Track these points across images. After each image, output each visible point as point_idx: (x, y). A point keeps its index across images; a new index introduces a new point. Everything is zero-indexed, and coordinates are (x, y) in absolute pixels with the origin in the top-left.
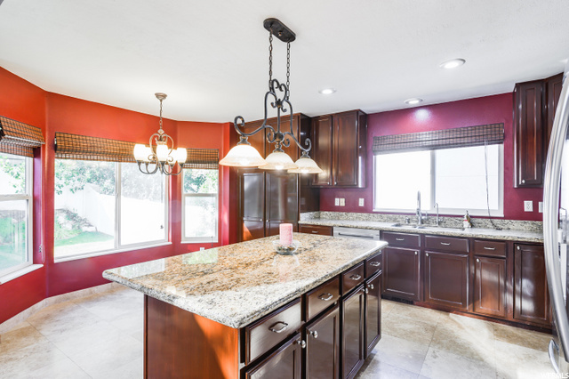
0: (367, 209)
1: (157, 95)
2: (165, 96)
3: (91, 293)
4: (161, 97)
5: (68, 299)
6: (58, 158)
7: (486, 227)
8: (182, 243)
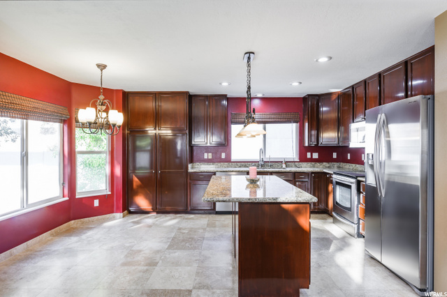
0: (228, 160)
1: (98, 66)
2: (105, 67)
4: (102, 67)
7: (292, 167)
8: (77, 197)
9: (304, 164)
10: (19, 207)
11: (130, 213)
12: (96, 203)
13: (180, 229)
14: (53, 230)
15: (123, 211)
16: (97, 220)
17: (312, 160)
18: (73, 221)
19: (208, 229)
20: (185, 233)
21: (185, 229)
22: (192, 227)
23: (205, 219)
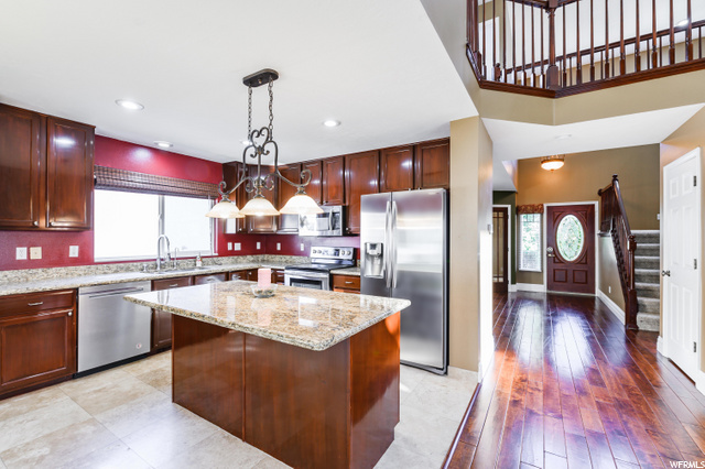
9: (225, 259)
17: (233, 253)
19: (99, 417)
20: (42, 458)
21: (27, 447)
22: (47, 432)
23: (59, 400)
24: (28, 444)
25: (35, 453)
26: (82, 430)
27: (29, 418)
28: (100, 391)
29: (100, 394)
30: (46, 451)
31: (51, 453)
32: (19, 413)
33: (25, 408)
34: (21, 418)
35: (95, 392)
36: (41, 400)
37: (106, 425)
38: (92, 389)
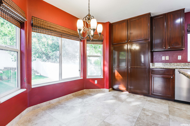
0: (185, 61)
3: (50, 103)
5: (39, 107)
6: (33, 31)
8: (87, 78)
10: (58, 80)
11: (114, 89)
12: (96, 82)
13: (144, 109)
14: (74, 93)
15: (109, 88)
16: (96, 91)
18: (85, 90)
19: (171, 117)
20: (148, 115)
21: (148, 111)
22: (155, 110)
23: (165, 105)
24: (149, 110)
25: (148, 113)
26: (163, 116)
27: (155, 105)
28: (179, 109)
29: (178, 110)
30: (150, 114)
31: (151, 116)
32: (154, 102)
33: (157, 102)
34: (153, 104)
35: (177, 108)
36: (161, 102)
37: (170, 120)
38: (177, 107)
